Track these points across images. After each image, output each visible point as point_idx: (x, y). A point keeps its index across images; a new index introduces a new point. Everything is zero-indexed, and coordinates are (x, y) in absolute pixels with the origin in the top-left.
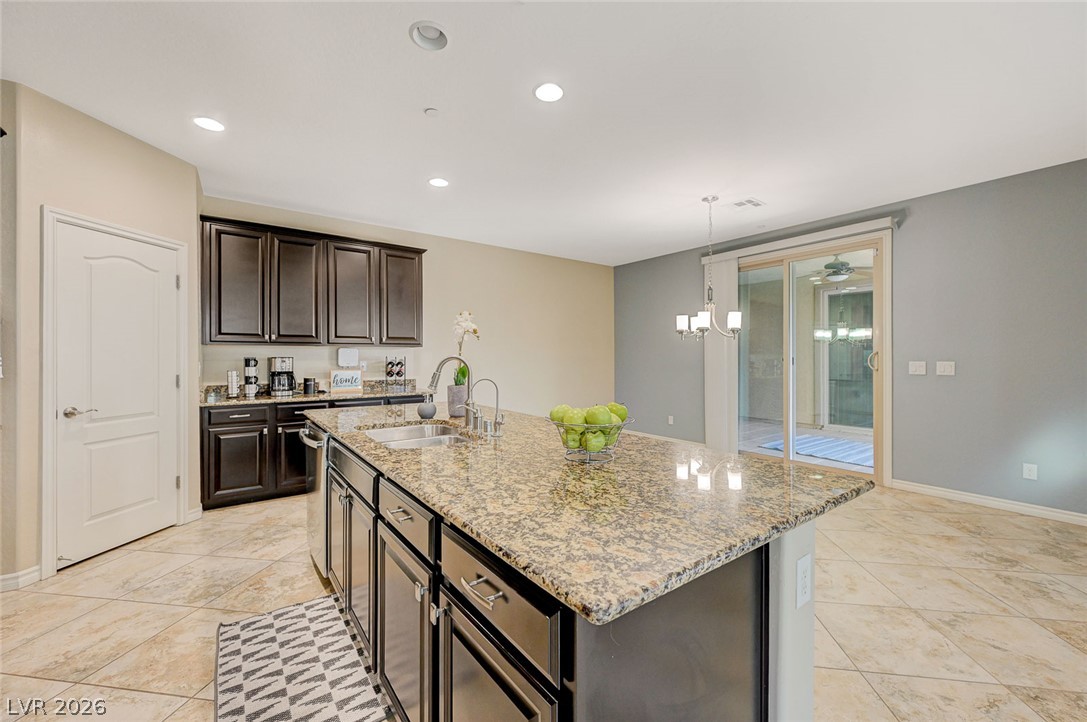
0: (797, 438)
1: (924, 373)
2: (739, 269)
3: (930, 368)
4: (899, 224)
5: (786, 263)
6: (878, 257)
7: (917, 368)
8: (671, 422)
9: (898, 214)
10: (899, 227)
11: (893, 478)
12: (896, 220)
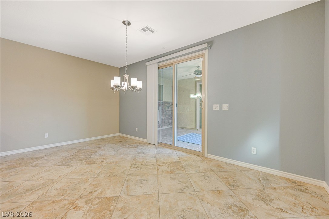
0: (177, 137)
1: (218, 109)
2: (158, 67)
3: (220, 107)
4: (210, 47)
5: (174, 65)
6: (203, 62)
7: (216, 107)
8: (137, 131)
9: (210, 43)
10: (210, 48)
11: (208, 153)
12: (209, 46)
